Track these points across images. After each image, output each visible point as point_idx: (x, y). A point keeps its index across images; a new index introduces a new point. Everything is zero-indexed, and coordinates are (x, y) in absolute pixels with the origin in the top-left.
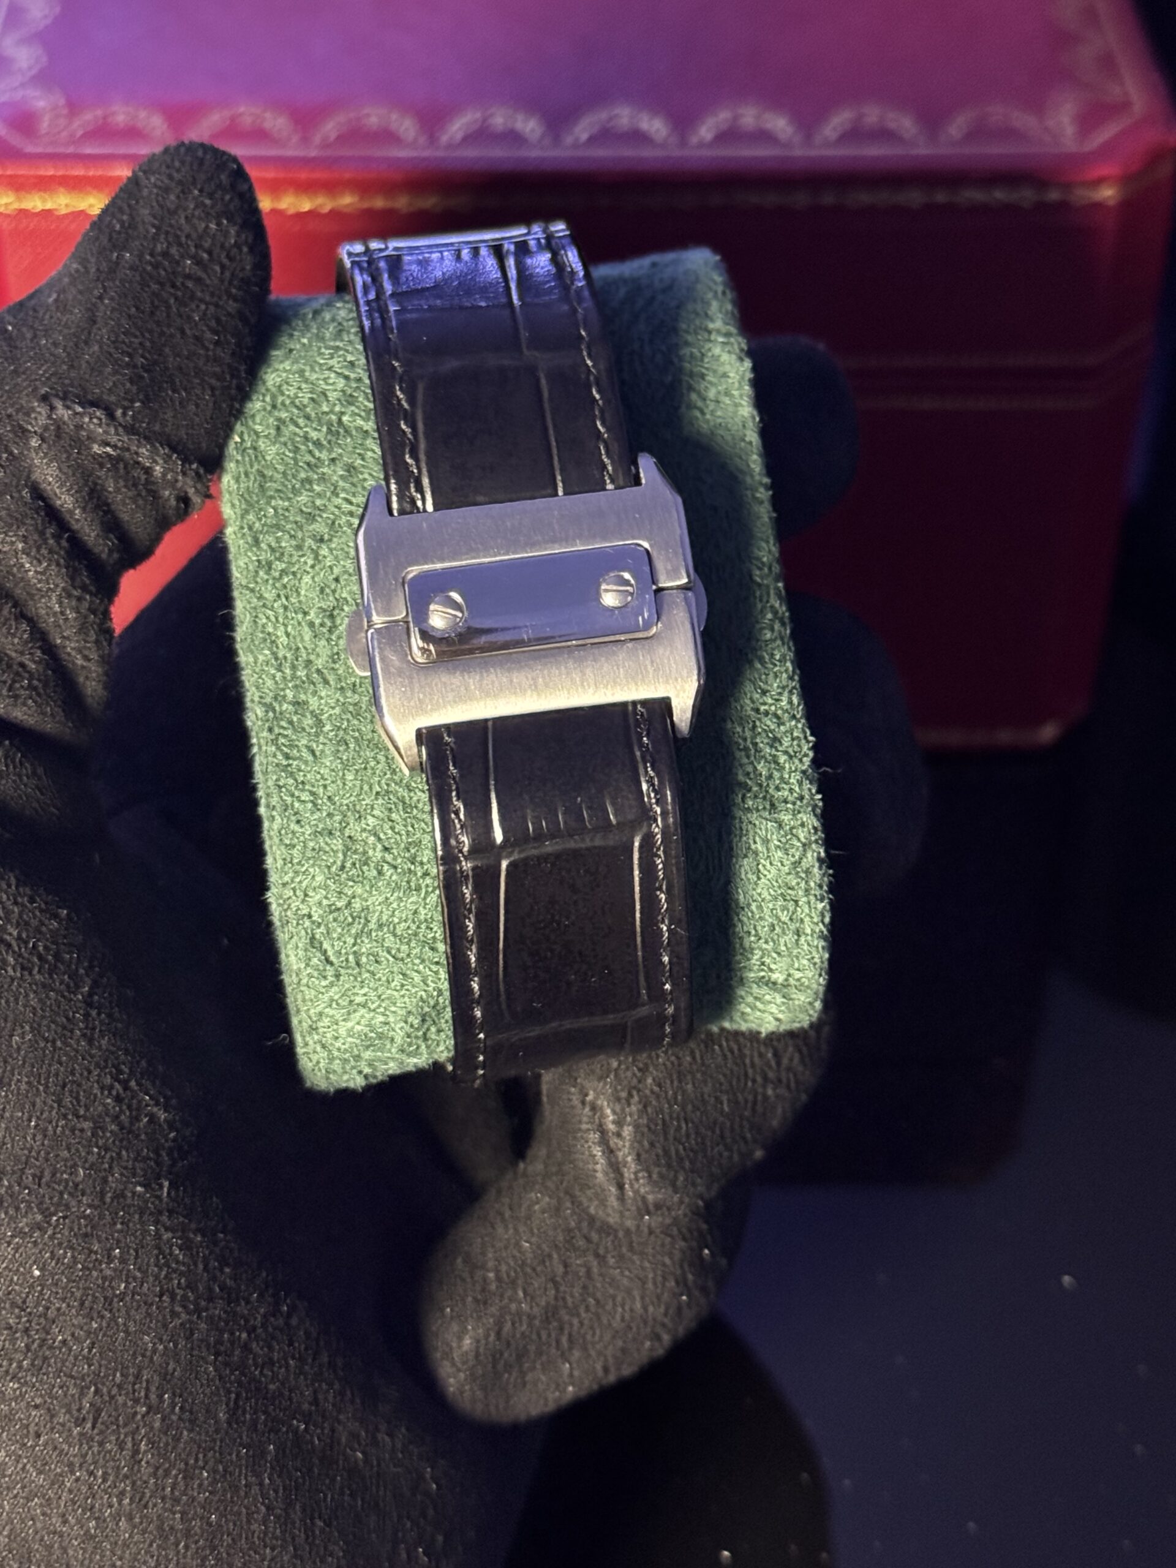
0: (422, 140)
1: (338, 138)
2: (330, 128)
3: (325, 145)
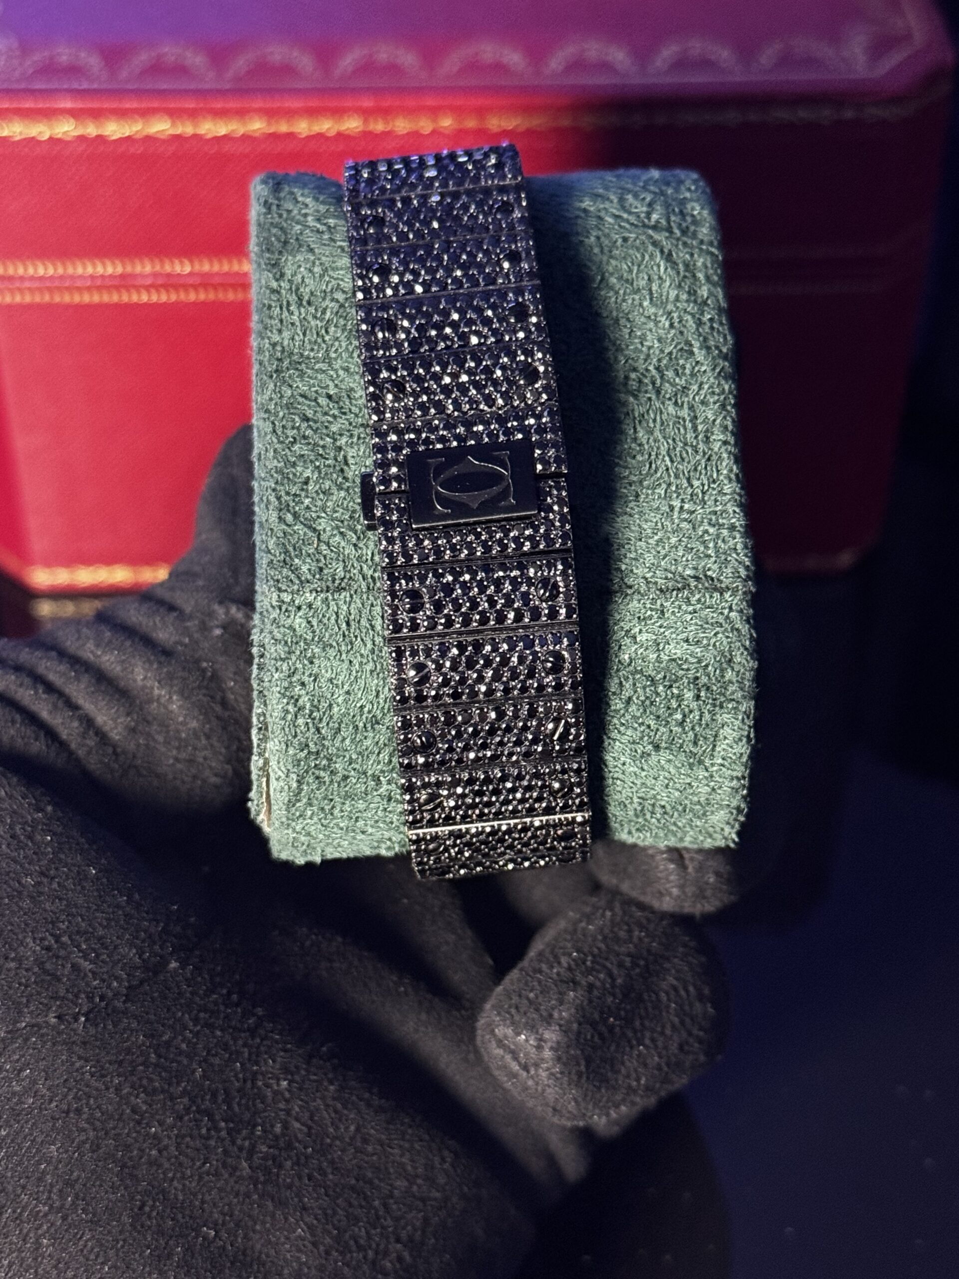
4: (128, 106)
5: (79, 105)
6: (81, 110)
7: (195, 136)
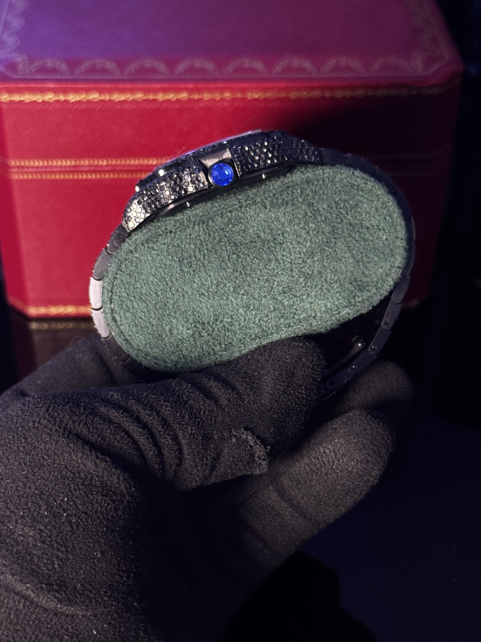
4: (79, 86)
5: (57, 86)
6: (57, 88)
7: (110, 100)
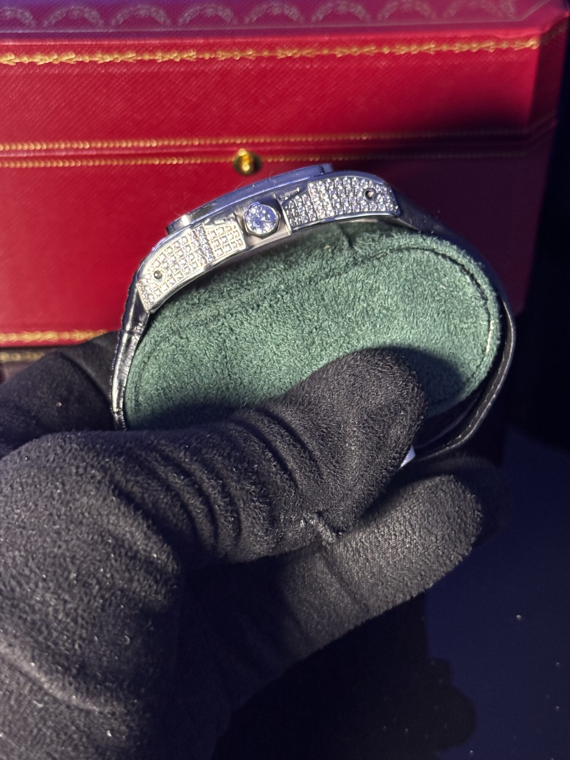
0: (168, 22)
1: (125, 21)
2: (120, 17)
3: (118, 26)
